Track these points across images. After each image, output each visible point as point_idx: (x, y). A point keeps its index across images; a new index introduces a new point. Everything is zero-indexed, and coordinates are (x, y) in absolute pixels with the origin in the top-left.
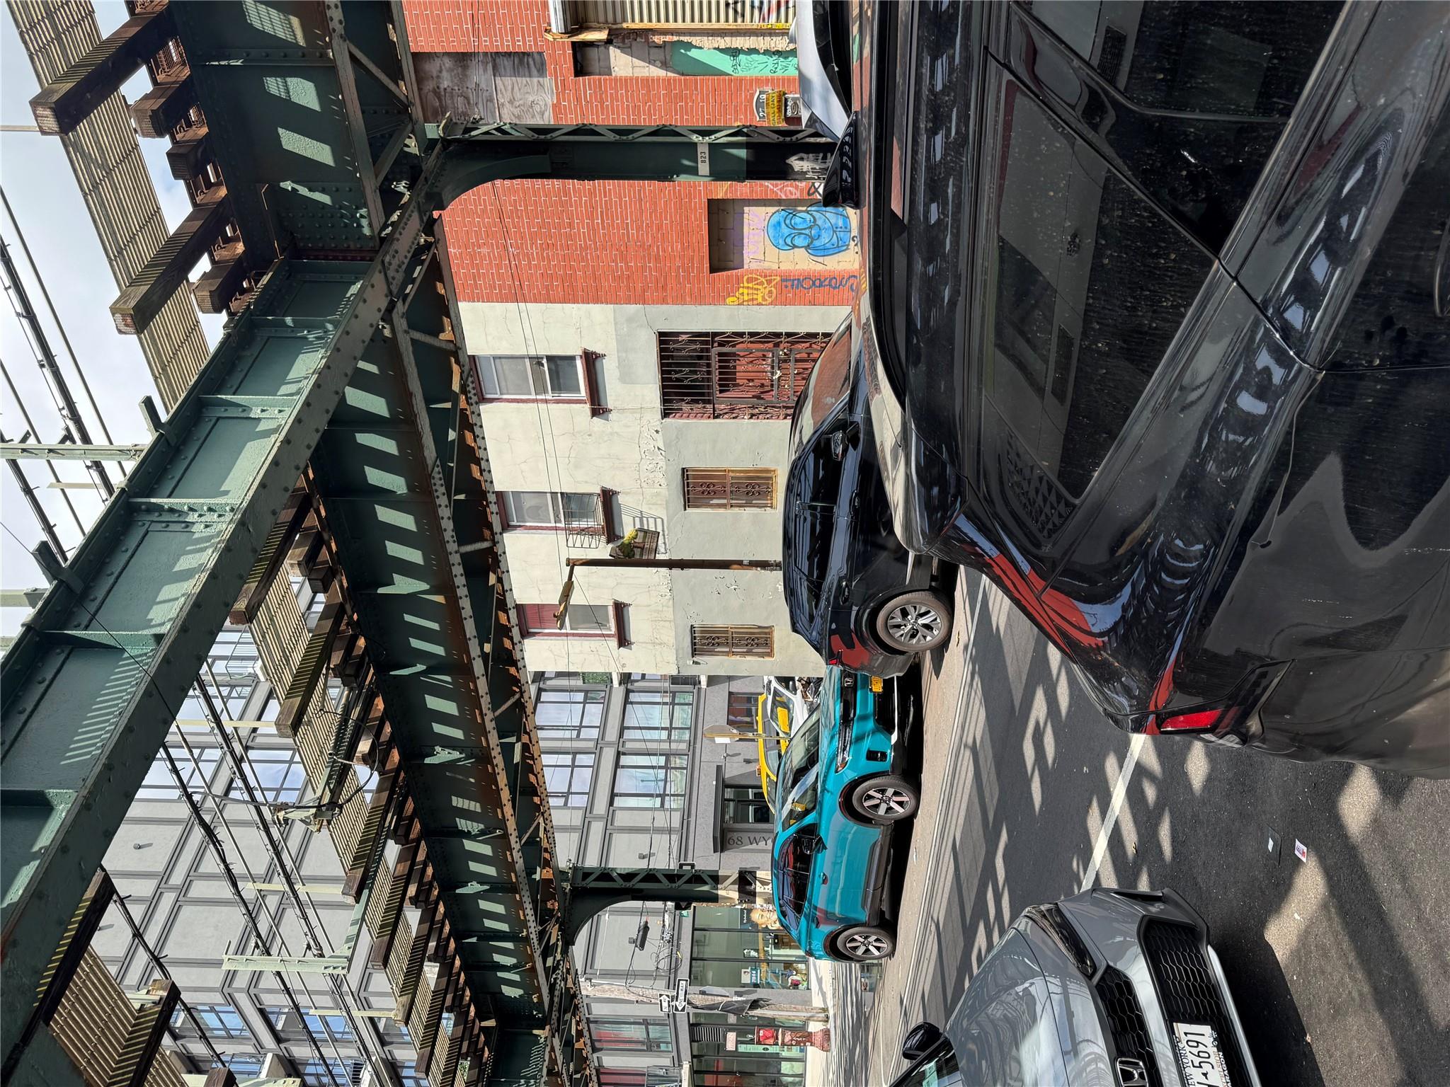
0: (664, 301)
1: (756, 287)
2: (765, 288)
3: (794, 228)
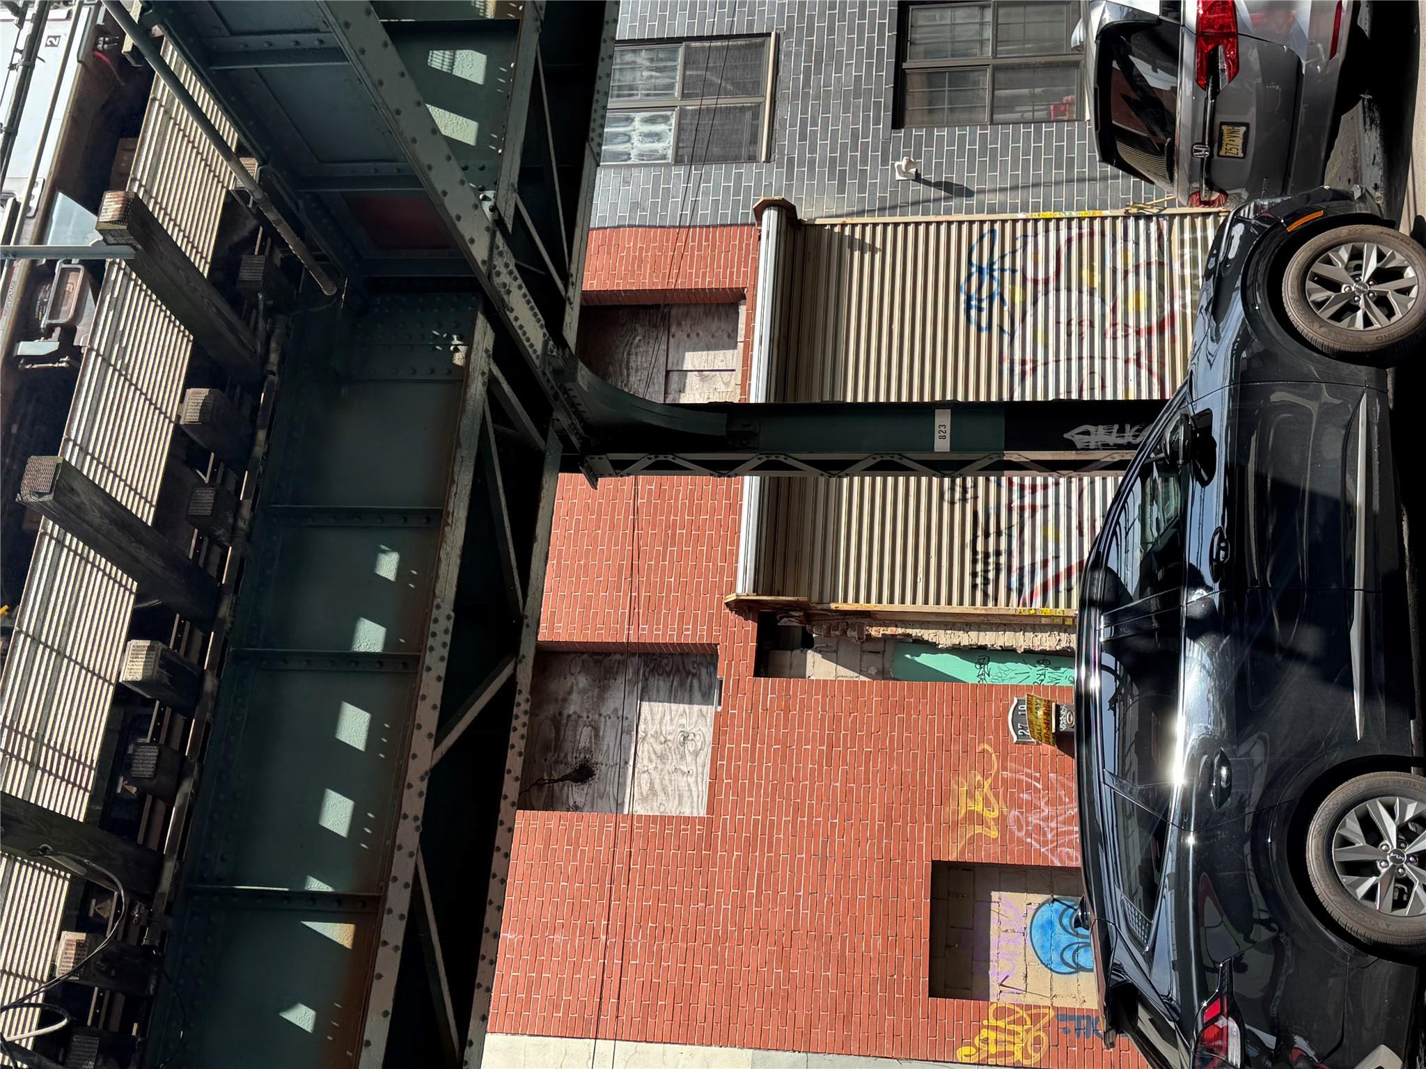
0: (844, 1047)
1: (1011, 1027)
2: (1028, 1031)
3: (1077, 935)
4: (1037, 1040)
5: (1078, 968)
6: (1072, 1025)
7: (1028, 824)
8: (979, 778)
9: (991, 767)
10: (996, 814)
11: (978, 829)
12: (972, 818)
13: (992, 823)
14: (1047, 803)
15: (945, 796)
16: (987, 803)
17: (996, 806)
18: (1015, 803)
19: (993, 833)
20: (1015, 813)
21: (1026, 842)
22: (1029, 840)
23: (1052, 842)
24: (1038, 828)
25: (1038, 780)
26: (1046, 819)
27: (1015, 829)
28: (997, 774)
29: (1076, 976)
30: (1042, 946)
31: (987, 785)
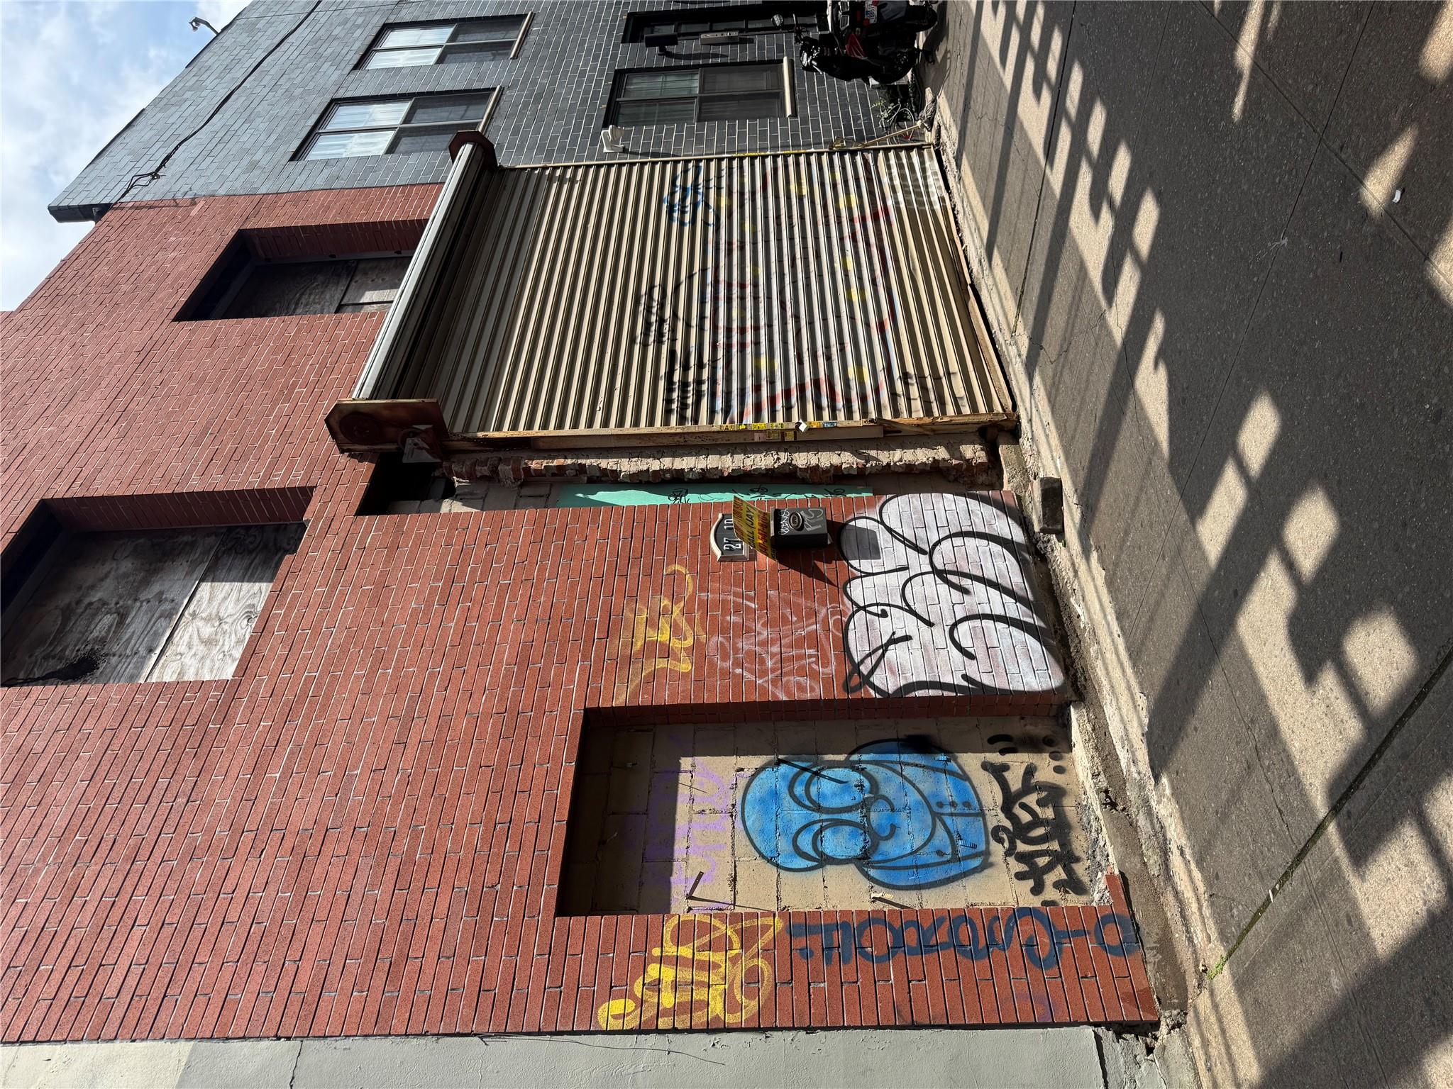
1: (703, 956)
2: (735, 960)
3: (819, 809)
4: (753, 977)
5: (824, 860)
6: (816, 943)
7: (736, 651)
8: (666, 602)
9: (685, 588)
10: (690, 642)
11: (661, 663)
12: (651, 649)
13: (683, 653)
14: (766, 625)
15: (613, 627)
16: (676, 630)
17: (690, 634)
18: (719, 628)
19: (683, 666)
20: (719, 639)
21: (735, 675)
22: (739, 671)
23: (773, 670)
24: (753, 655)
25: (751, 599)
26: (765, 644)
27: (717, 659)
28: (692, 597)
29: (818, 874)
30: (762, 831)
31: (676, 610)
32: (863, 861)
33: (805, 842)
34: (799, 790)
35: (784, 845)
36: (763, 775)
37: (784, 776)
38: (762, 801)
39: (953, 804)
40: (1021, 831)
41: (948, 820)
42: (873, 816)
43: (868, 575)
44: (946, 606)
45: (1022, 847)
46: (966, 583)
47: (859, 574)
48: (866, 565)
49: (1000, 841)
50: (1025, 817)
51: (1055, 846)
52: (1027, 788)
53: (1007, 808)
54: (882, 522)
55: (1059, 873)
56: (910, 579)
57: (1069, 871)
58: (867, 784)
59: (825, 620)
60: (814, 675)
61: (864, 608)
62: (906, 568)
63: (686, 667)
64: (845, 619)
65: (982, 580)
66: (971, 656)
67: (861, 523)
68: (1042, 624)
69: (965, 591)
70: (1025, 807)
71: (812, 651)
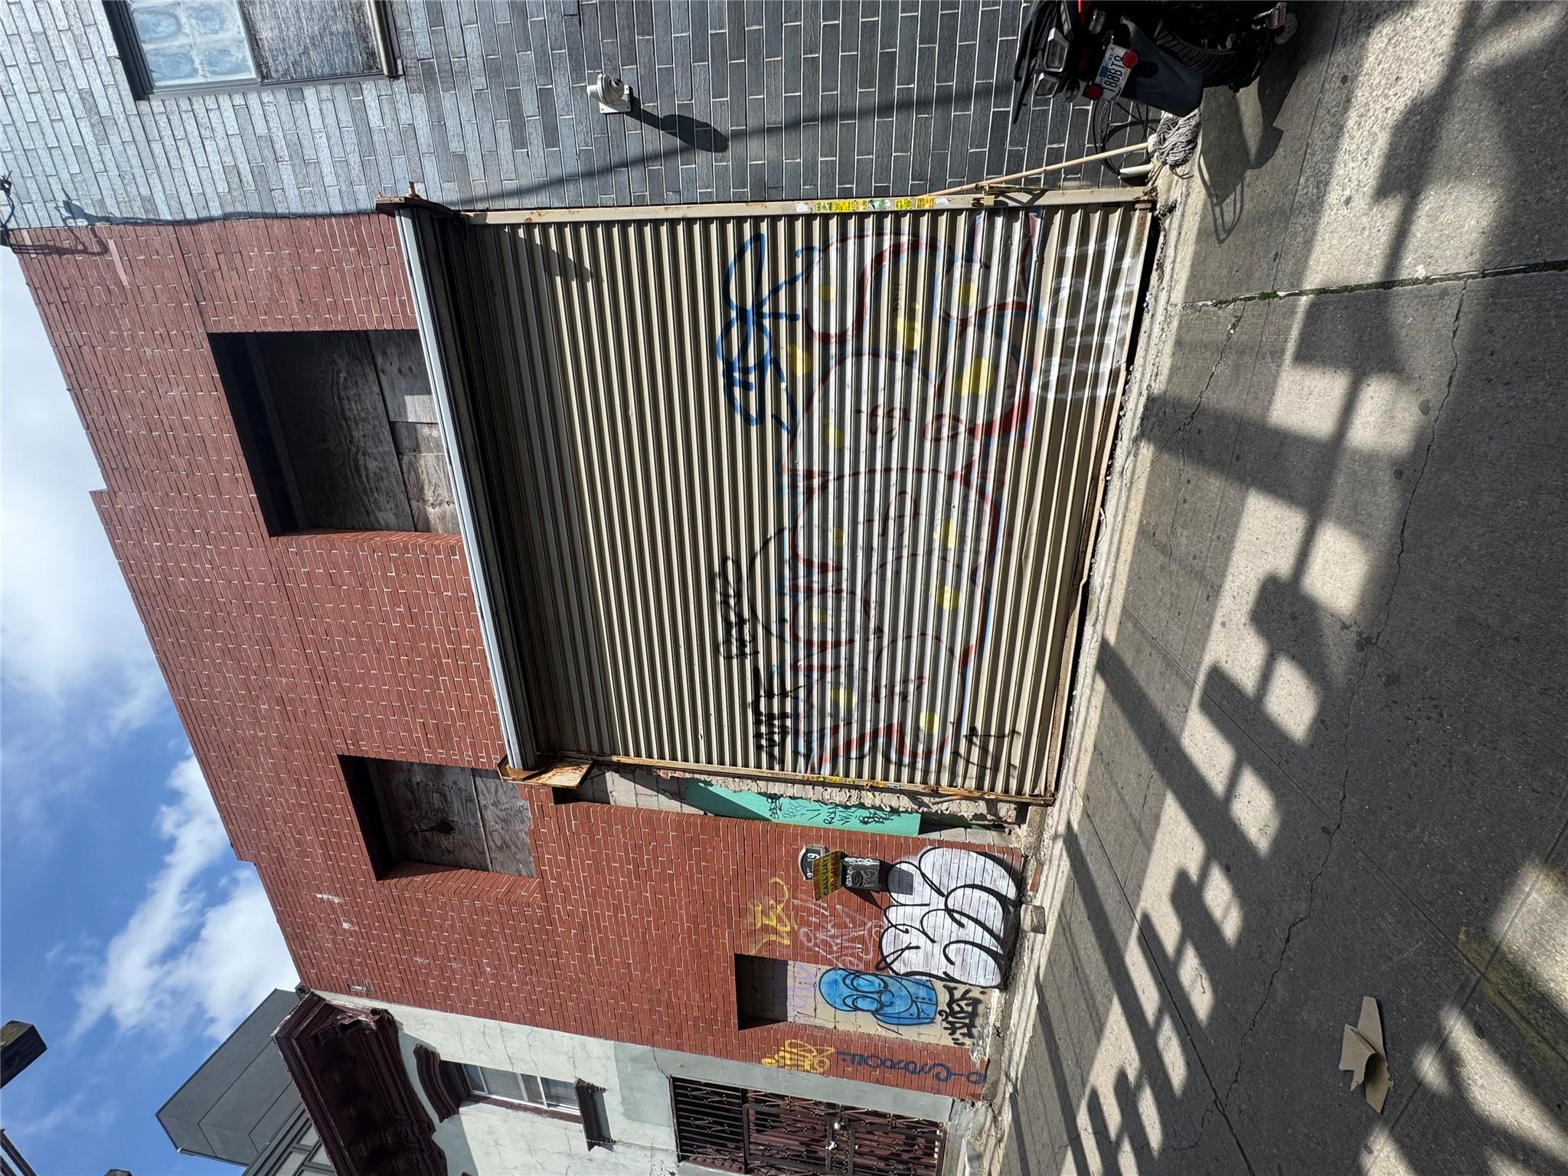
0: (679, 1048)
1: (802, 1053)
2: (814, 1057)
3: (857, 990)
4: (821, 1062)
5: (856, 1009)
6: (848, 1058)
7: (816, 938)
8: (772, 902)
9: (783, 896)
10: (788, 929)
11: (773, 937)
12: (766, 929)
13: (785, 933)
14: (833, 926)
15: (742, 913)
16: (779, 919)
17: (788, 923)
18: (804, 923)
20: (804, 930)
21: (815, 950)
22: (817, 949)
23: (837, 952)
24: (825, 943)
25: (826, 910)
26: (833, 937)
27: (804, 940)
28: (788, 901)
29: (854, 1013)
30: (829, 995)
31: (779, 908)
32: (875, 1013)
33: (849, 1001)
34: (848, 982)
35: (839, 1001)
36: (830, 972)
37: (841, 975)
38: (829, 983)
39: (924, 999)
40: (953, 1013)
41: (919, 1004)
42: (883, 997)
43: (902, 905)
44: (946, 933)
45: (950, 1019)
46: (964, 920)
47: (895, 903)
48: (901, 898)
49: (942, 1015)
50: (957, 1009)
51: (967, 1021)
52: (963, 998)
53: (949, 1005)
54: (920, 869)
55: (965, 1030)
56: (930, 912)
57: (969, 1030)
58: (882, 985)
59: (870, 930)
60: (860, 959)
61: (895, 926)
62: (928, 905)
63: (787, 942)
64: (882, 931)
65: (976, 921)
66: (952, 963)
67: (904, 867)
68: (1001, 952)
69: (961, 925)
70: (958, 1005)
71: (860, 946)
